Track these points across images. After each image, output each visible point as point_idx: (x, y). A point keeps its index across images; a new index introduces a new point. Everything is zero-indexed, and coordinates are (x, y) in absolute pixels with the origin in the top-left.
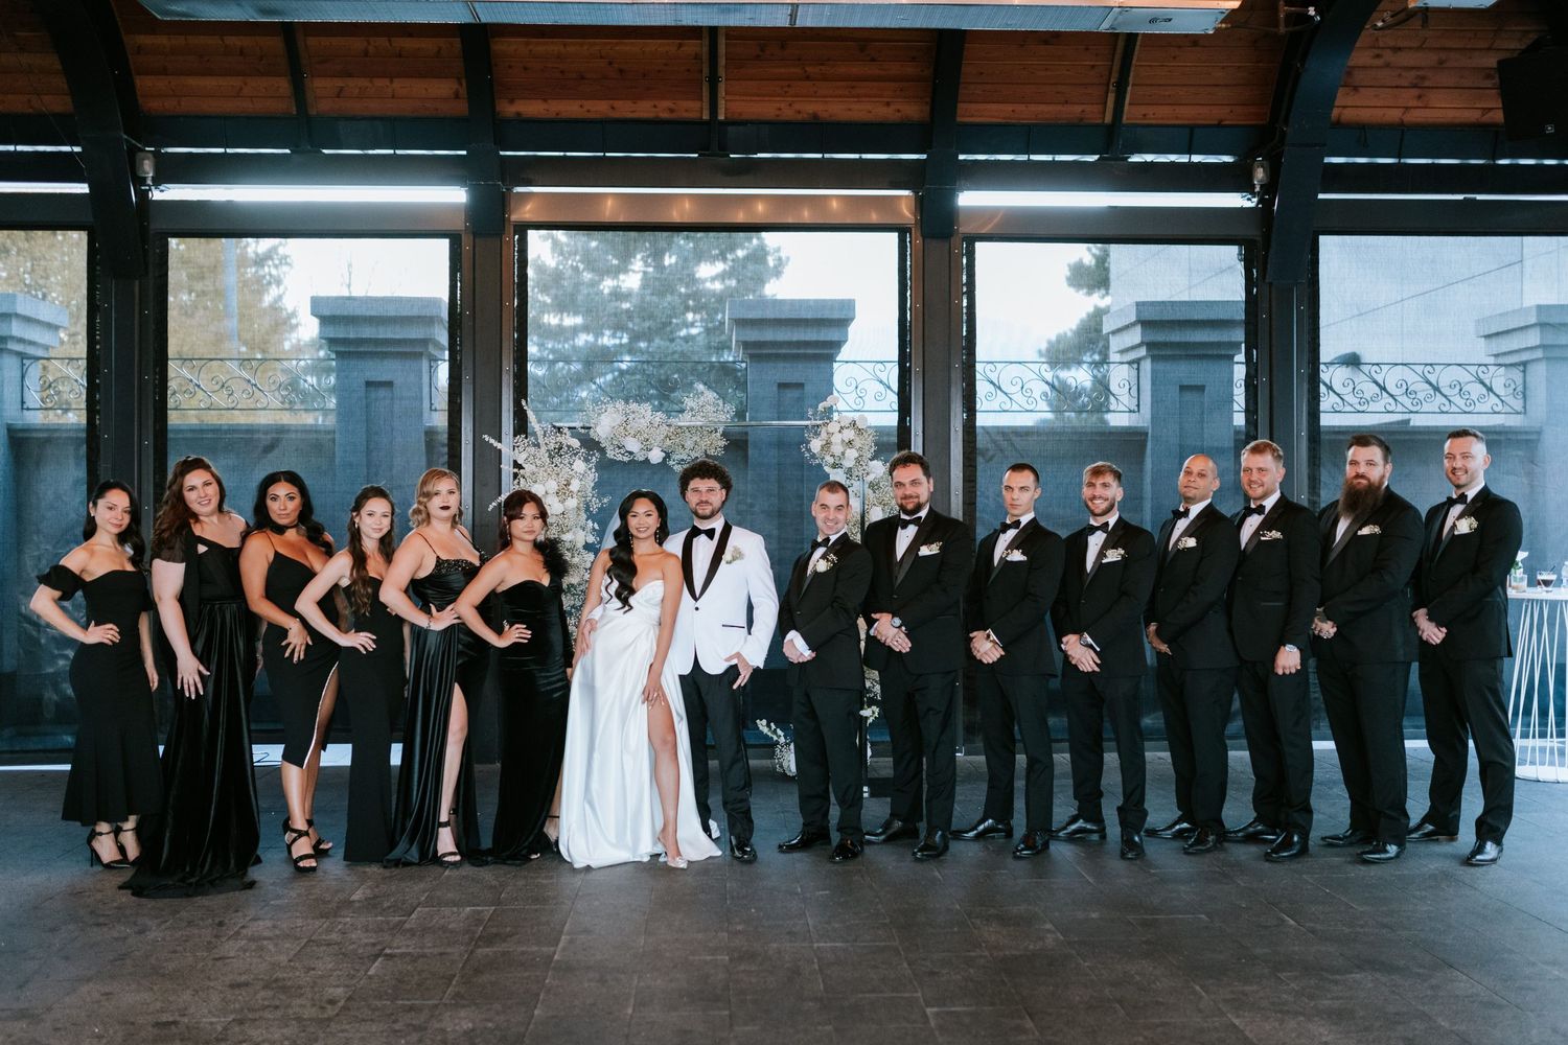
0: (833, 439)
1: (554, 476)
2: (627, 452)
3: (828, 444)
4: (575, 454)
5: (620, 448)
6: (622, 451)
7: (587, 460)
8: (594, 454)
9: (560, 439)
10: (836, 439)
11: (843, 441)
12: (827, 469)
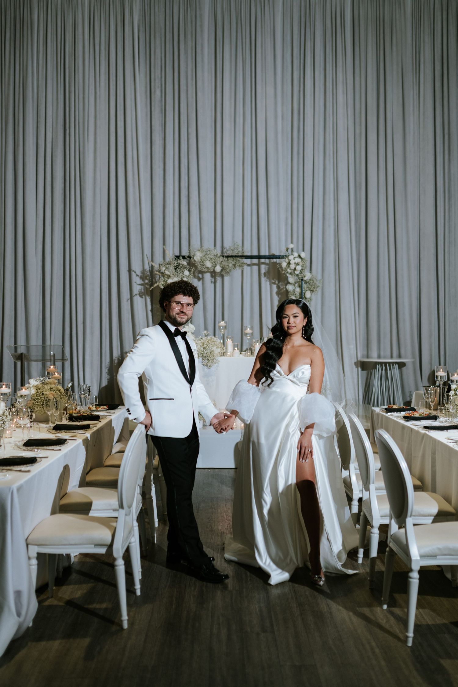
0: (291, 262)
1: (176, 277)
2: (206, 267)
3: (289, 263)
4: (185, 268)
5: (203, 266)
6: (204, 267)
7: (189, 271)
8: (193, 268)
9: (179, 261)
10: (292, 262)
11: (295, 263)
12: (288, 275)
